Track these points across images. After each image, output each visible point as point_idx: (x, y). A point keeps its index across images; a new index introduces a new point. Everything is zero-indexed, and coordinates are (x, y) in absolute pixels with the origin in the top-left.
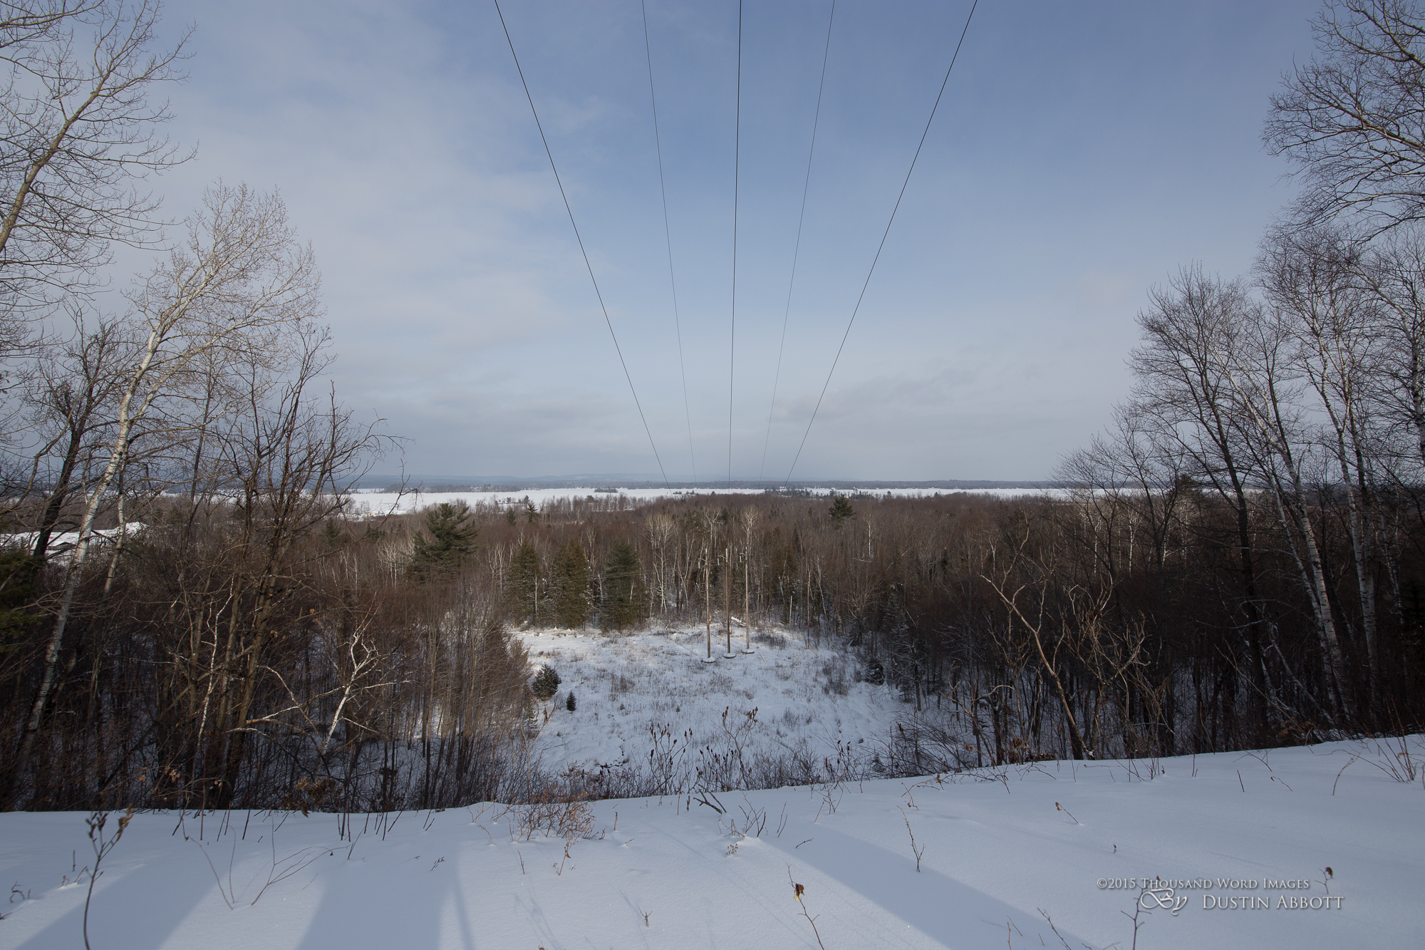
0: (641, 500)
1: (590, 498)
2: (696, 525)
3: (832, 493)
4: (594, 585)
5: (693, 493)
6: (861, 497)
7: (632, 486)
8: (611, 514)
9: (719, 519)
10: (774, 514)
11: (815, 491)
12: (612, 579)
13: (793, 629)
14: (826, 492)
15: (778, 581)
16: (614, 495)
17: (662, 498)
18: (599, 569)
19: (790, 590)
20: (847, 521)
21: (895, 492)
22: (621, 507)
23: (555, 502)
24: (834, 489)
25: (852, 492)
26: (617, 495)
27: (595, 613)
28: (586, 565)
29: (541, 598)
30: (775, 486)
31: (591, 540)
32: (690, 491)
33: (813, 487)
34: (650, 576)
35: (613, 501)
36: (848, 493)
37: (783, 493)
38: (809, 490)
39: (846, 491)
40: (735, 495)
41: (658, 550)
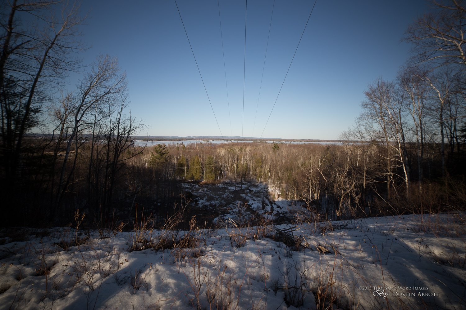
1: (201, 143)
2: (232, 151)
3: (273, 143)
4: (202, 168)
6: (282, 144)
8: (207, 148)
9: (239, 150)
10: (256, 148)
12: (207, 167)
15: (256, 168)
20: (278, 151)
22: (210, 146)
26: (209, 143)
29: (187, 172)
30: (256, 140)
37: (259, 143)
40: (244, 143)
41: (221, 159)
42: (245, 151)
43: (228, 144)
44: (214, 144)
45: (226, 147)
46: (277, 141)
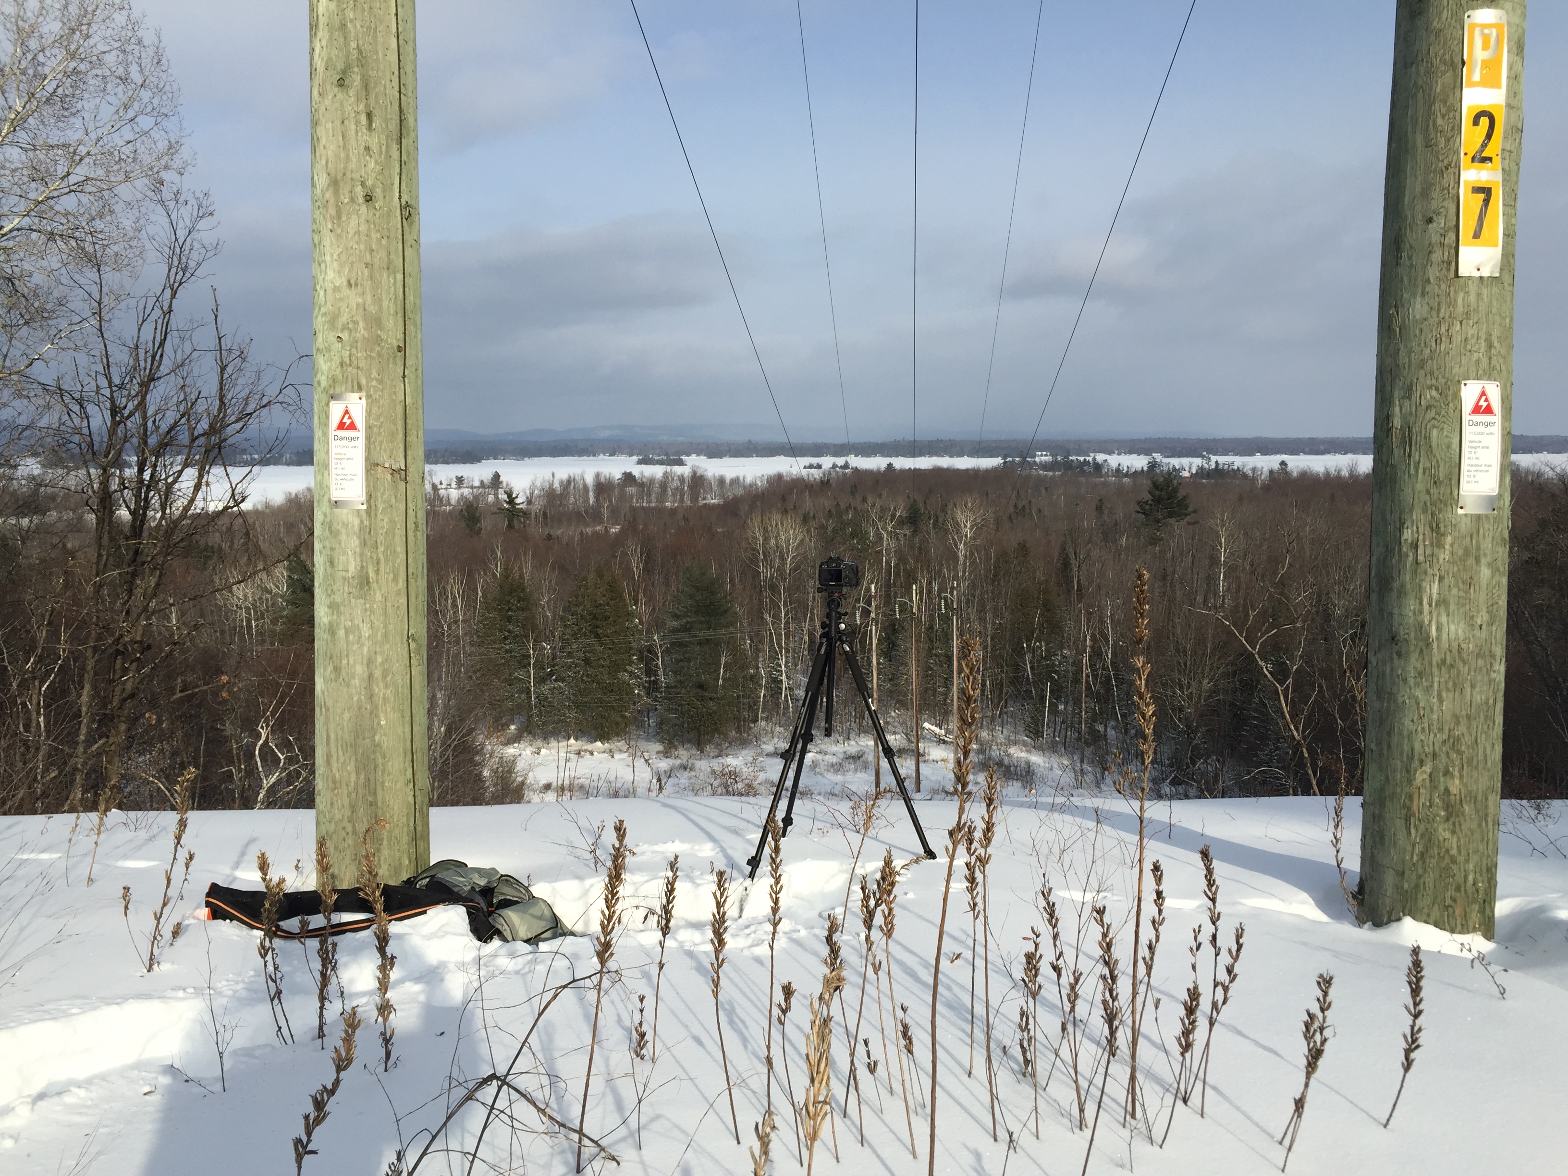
0: (735, 481)
1: (628, 477)
2: (853, 536)
3: (1153, 465)
4: (647, 655)
5: (846, 466)
6: (1218, 472)
7: (715, 451)
8: (673, 512)
9: (901, 523)
10: (1022, 512)
11: (1114, 461)
12: (681, 645)
13: (1052, 748)
14: (1139, 462)
15: (1020, 652)
16: (678, 470)
17: (779, 477)
18: (657, 624)
19: (1045, 672)
20: (1178, 528)
21: (1298, 463)
22: (694, 498)
23: (556, 485)
24: (1158, 457)
25: (1197, 462)
26: (683, 471)
27: (649, 710)
28: (630, 615)
29: (541, 680)
30: (1026, 449)
31: (636, 567)
32: (840, 461)
33: (1110, 453)
34: (757, 639)
35: (676, 484)
36: (1188, 465)
37: (1045, 466)
38: (1100, 457)
39: (1185, 461)
40: (937, 471)
41: (773, 588)
42: (941, 528)
43: (825, 484)
44: (721, 481)
45: (808, 504)
46: (1180, 455)
